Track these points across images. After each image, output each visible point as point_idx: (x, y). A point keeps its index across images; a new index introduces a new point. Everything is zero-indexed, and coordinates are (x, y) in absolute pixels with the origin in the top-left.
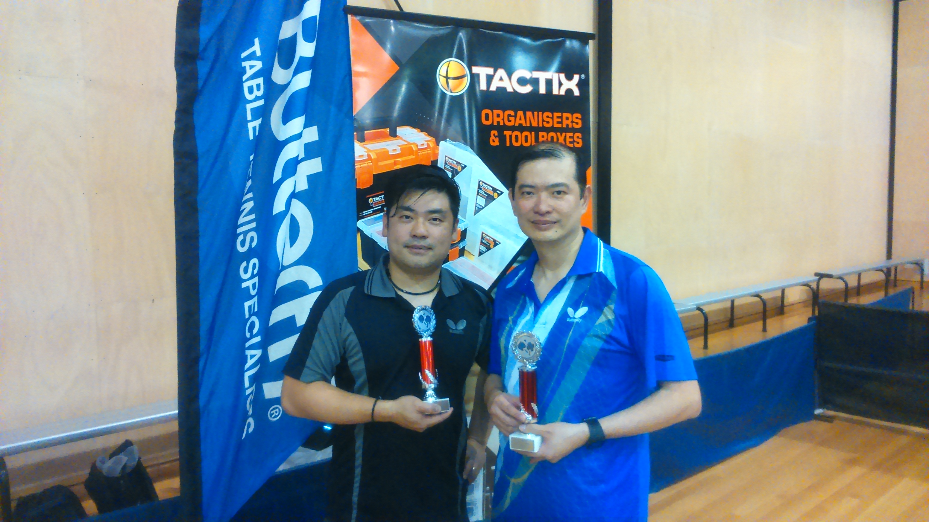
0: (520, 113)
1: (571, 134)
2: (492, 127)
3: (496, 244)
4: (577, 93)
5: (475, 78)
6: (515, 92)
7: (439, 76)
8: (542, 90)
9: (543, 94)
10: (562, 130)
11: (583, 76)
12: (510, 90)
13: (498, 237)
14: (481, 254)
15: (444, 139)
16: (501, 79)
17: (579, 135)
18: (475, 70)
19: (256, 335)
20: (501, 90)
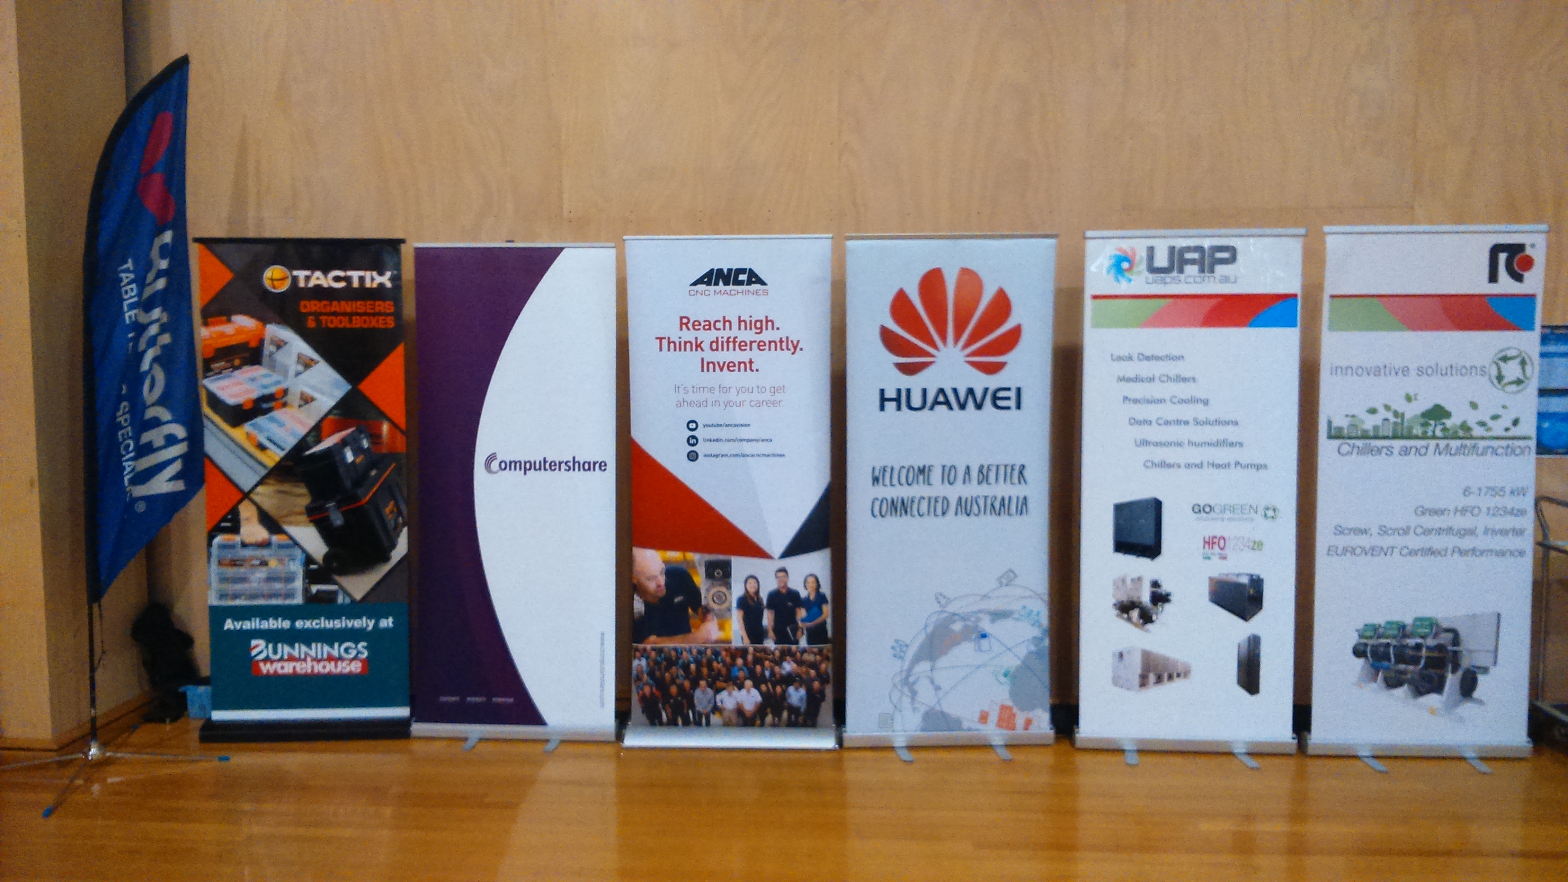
0: (335, 303)
1: (382, 318)
2: (310, 314)
3: (313, 399)
4: (389, 285)
5: (295, 279)
6: (331, 289)
7: (265, 279)
8: (356, 284)
9: (356, 289)
10: (374, 315)
11: (395, 272)
12: (325, 285)
13: (315, 395)
14: (300, 406)
15: (270, 323)
16: (318, 278)
17: (392, 318)
18: (295, 273)
19: (131, 452)
20: (318, 287)
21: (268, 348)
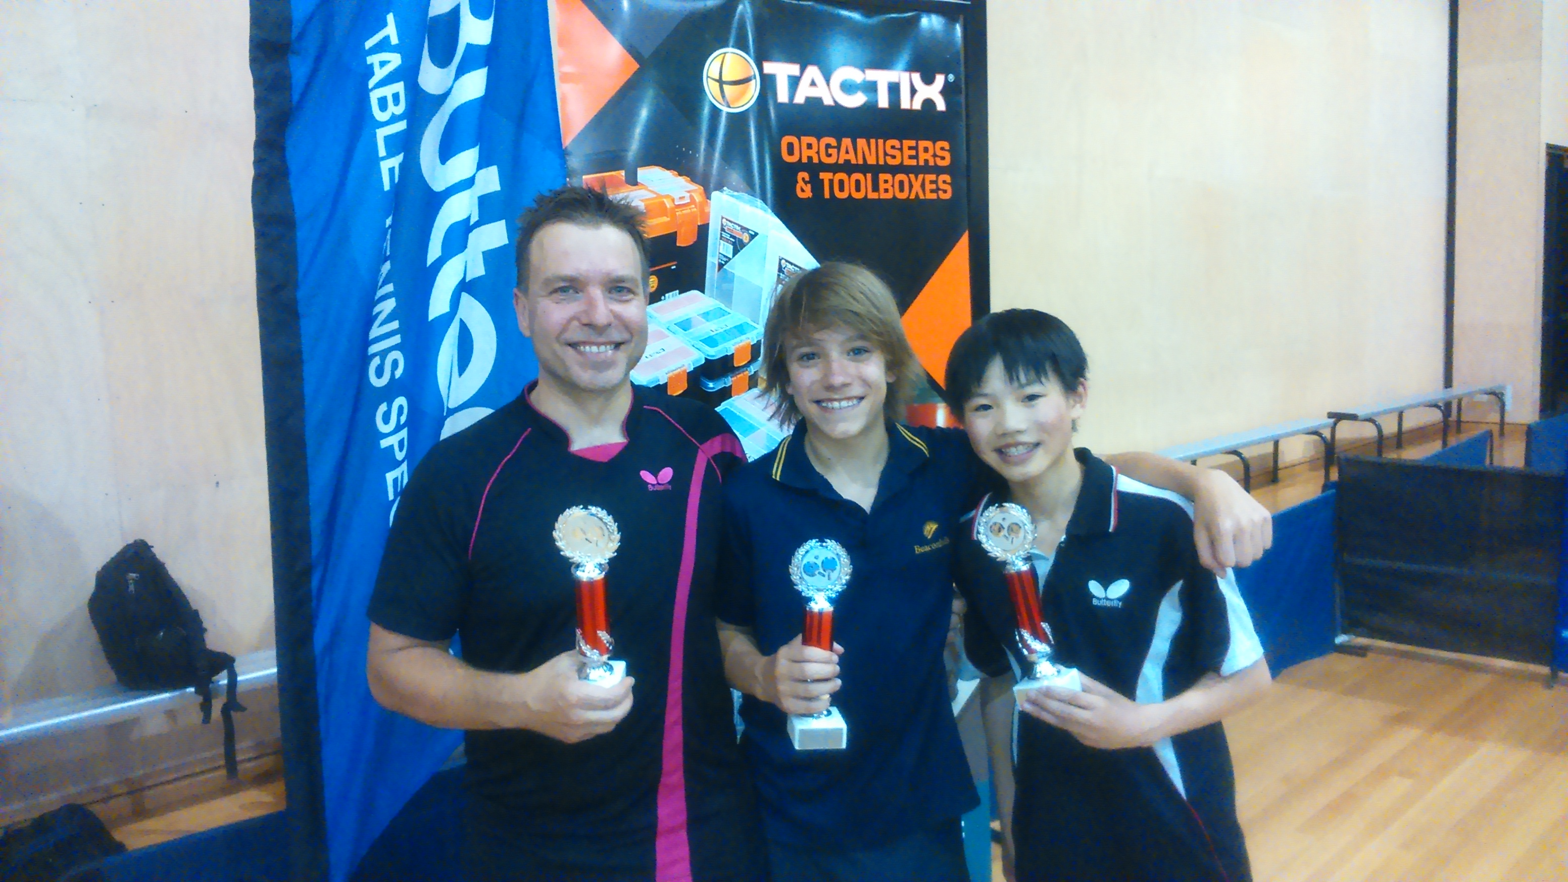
0: (847, 142)
1: (933, 177)
2: (799, 166)
4: (941, 106)
5: (768, 83)
6: (837, 106)
7: (707, 80)
8: (883, 102)
9: (883, 109)
10: (917, 170)
11: (951, 77)
12: (828, 101)
15: (719, 187)
17: (947, 178)
18: (769, 68)
20: (814, 103)
21: (717, 248)
